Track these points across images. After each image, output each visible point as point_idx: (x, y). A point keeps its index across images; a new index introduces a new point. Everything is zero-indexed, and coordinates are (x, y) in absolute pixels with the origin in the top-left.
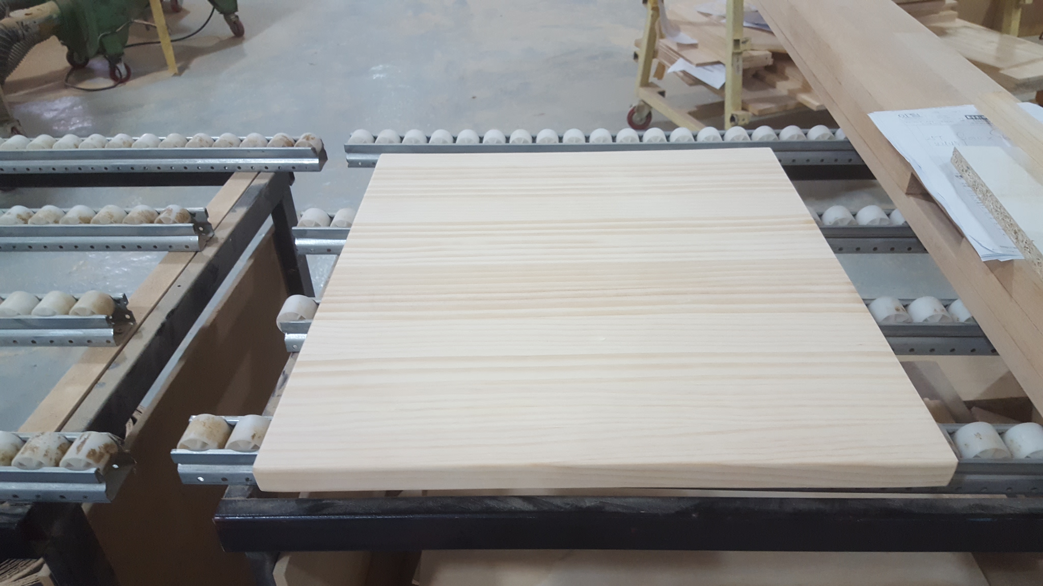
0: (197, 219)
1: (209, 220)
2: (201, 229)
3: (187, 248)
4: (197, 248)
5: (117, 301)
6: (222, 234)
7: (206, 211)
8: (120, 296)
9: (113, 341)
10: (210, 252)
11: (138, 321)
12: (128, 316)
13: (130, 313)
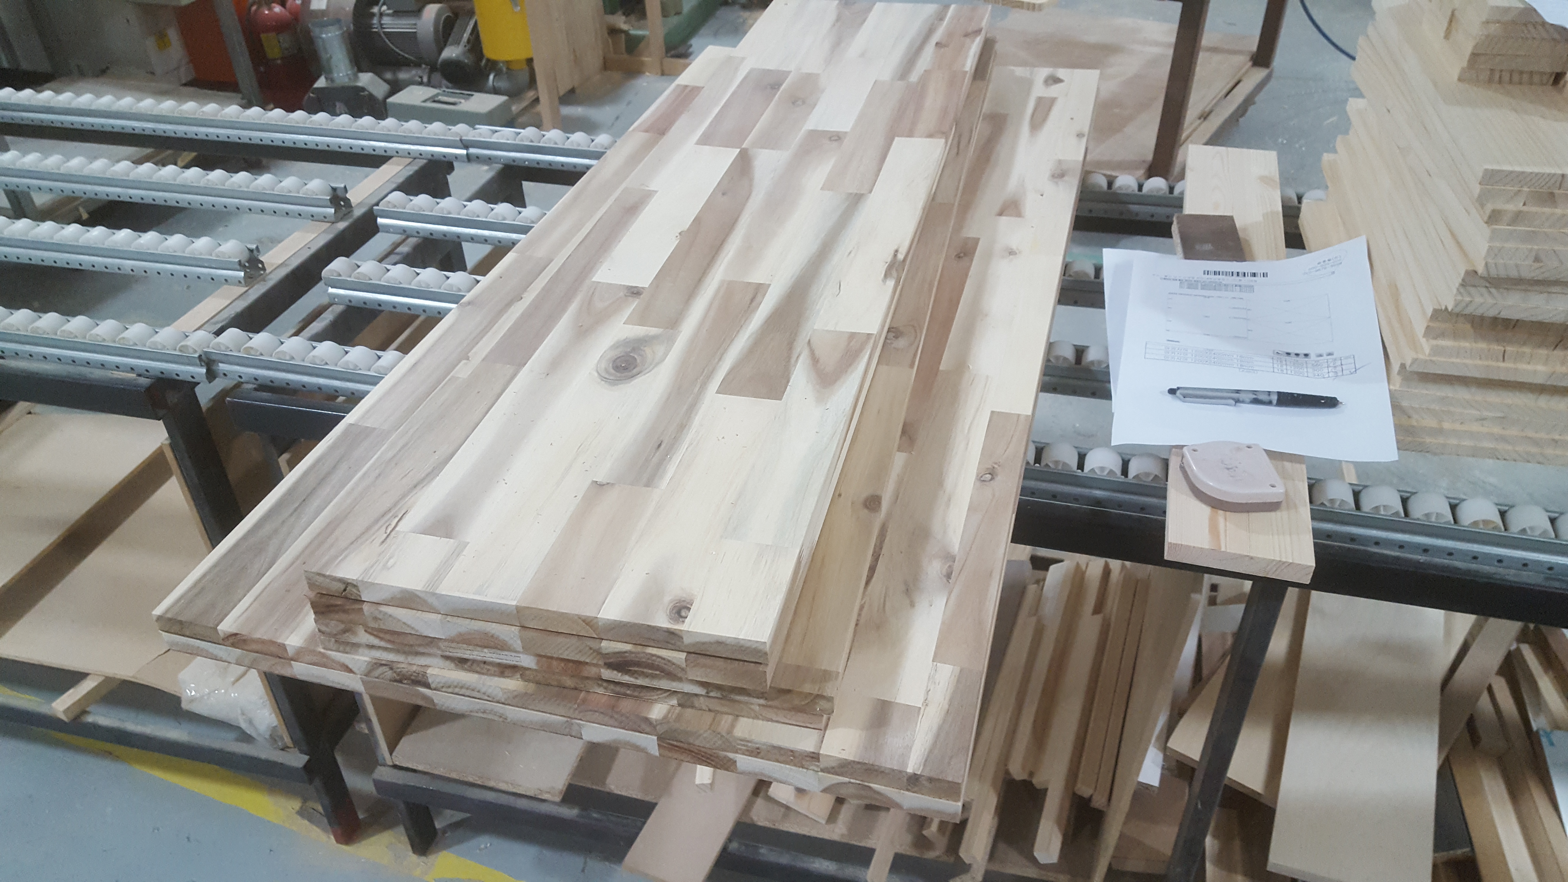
0: (340, 193)
1: (348, 196)
2: (342, 203)
3: (324, 218)
4: (333, 219)
5: (251, 251)
6: (358, 212)
7: (345, 187)
8: (254, 247)
9: (243, 282)
10: (342, 225)
11: (268, 271)
12: (260, 266)
13: (262, 263)
